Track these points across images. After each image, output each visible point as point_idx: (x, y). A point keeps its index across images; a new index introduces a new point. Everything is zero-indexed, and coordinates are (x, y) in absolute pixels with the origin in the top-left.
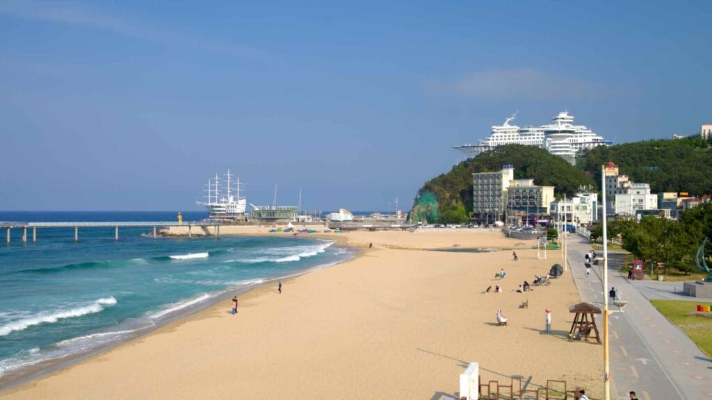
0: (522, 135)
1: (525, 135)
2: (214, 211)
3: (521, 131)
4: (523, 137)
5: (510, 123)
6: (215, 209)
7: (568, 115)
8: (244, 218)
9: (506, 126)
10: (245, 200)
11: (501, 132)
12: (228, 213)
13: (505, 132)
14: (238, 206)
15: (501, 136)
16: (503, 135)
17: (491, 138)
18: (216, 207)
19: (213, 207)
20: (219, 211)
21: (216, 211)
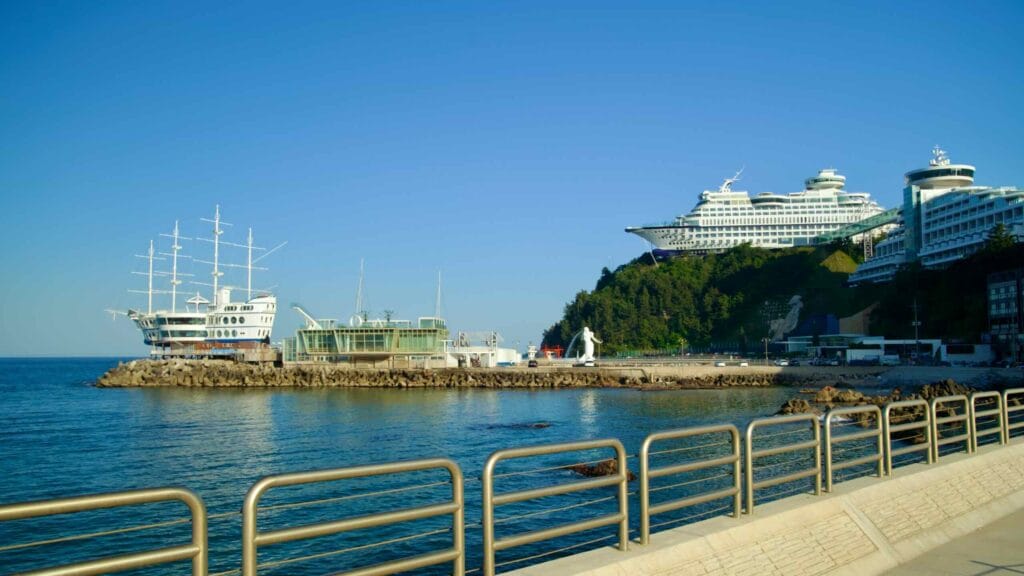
0: (758, 208)
1: (765, 207)
2: (165, 334)
3: (754, 201)
4: (762, 211)
5: (733, 187)
6: (168, 327)
7: (836, 173)
8: (270, 355)
9: (725, 192)
10: (272, 300)
11: (720, 202)
12: (213, 342)
13: (727, 203)
14: (249, 318)
15: (720, 209)
16: (725, 206)
17: (702, 212)
18: (172, 321)
19: (162, 321)
20: (183, 334)
21: (173, 333)
